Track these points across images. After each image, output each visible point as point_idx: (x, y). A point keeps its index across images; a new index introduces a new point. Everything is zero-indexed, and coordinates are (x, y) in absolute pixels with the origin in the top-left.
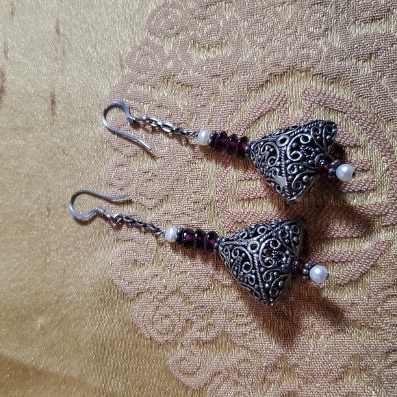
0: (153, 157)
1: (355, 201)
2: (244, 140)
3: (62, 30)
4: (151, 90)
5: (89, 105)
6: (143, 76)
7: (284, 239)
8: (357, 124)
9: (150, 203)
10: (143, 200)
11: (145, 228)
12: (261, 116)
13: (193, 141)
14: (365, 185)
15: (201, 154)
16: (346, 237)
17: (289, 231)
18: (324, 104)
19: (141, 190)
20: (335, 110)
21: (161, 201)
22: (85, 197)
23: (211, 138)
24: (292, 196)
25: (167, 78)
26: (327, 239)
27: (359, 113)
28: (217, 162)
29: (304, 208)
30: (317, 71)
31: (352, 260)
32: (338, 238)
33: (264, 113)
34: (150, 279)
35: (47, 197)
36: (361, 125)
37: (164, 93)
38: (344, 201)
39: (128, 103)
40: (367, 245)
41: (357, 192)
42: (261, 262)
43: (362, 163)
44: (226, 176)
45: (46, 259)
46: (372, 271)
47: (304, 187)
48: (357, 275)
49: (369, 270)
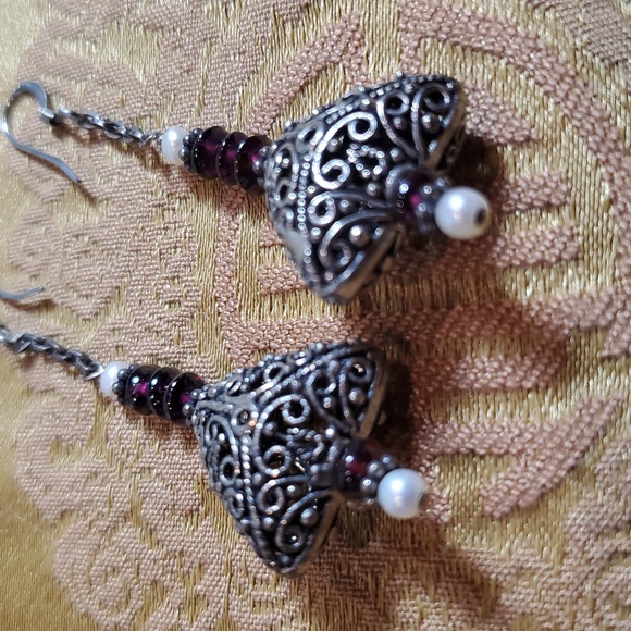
0: (91, 200)
1: (528, 291)
7: (321, 398)
8: (531, 82)
9: (87, 307)
10: (73, 299)
12: (307, 84)
14: (553, 246)
16: (504, 389)
17: (336, 374)
18: (450, 35)
19: (69, 276)
21: (107, 300)
23: (185, 144)
24: (325, 283)
26: (457, 391)
27: (536, 50)
28: (217, 205)
29: (405, 312)
32: (486, 390)
33: (314, 74)
34: (83, 480)
36: (541, 85)
38: (501, 293)
39: (49, 81)
40: (557, 411)
41: (535, 266)
42: (258, 459)
43: (545, 185)
44: (234, 236)
46: (571, 483)
47: (360, 258)
48: (532, 492)
49: (562, 480)
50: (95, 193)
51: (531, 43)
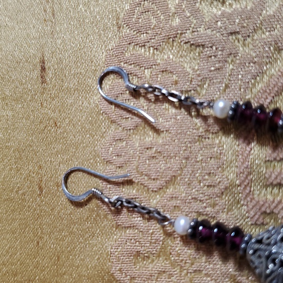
4: (154, 53)
5: (82, 71)
6: (144, 37)
9: (153, 185)
10: (145, 180)
11: (149, 214)
13: (205, 112)
15: (216, 128)
19: (142, 168)
21: (167, 182)
22: (80, 174)
23: (232, 109)
25: (172, 38)
28: (237, 137)
34: (156, 275)
35: (38, 173)
37: (169, 55)
39: (127, 68)
44: (249, 154)
45: (38, 243)
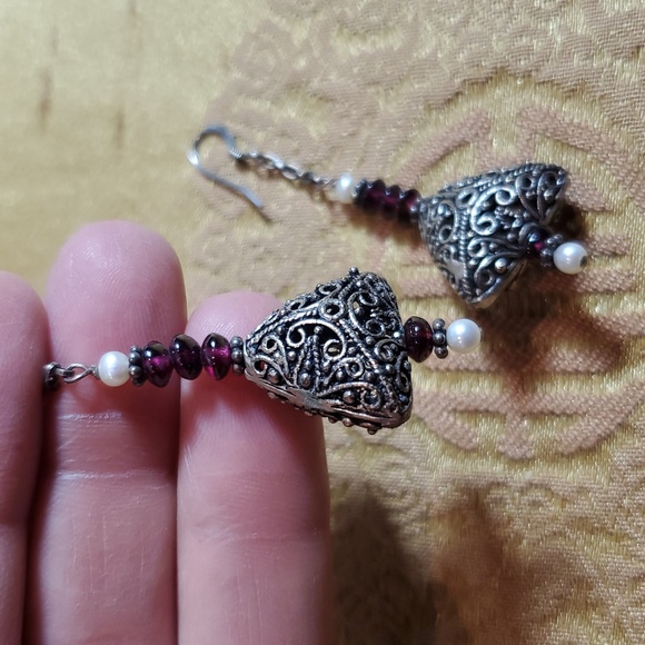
0: (267, 220)
1: (598, 309)
2: (412, 194)
3: (139, 9)
6: (258, 84)
8: (608, 173)
12: (445, 155)
13: (331, 196)
14: (616, 281)
15: (344, 218)
16: (577, 372)
18: (554, 134)
20: (572, 146)
23: (356, 190)
24: (475, 296)
25: (295, 86)
26: (543, 372)
27: (613, 152)
28: (370, 231)
30: (543, 76)
31: (585, 414)
32: (565, 373)
33: (452, 148)
36: (614, 175)
37: (291, 112)
38: (578, 308)
40: (612, 387)
41: (602, 293)
43: (613, 241)
46: (618, 434)
47: (498, 281)
48: (592, 439)
49: (612, 432)
50: (271, 215)
51: (609, 147)
